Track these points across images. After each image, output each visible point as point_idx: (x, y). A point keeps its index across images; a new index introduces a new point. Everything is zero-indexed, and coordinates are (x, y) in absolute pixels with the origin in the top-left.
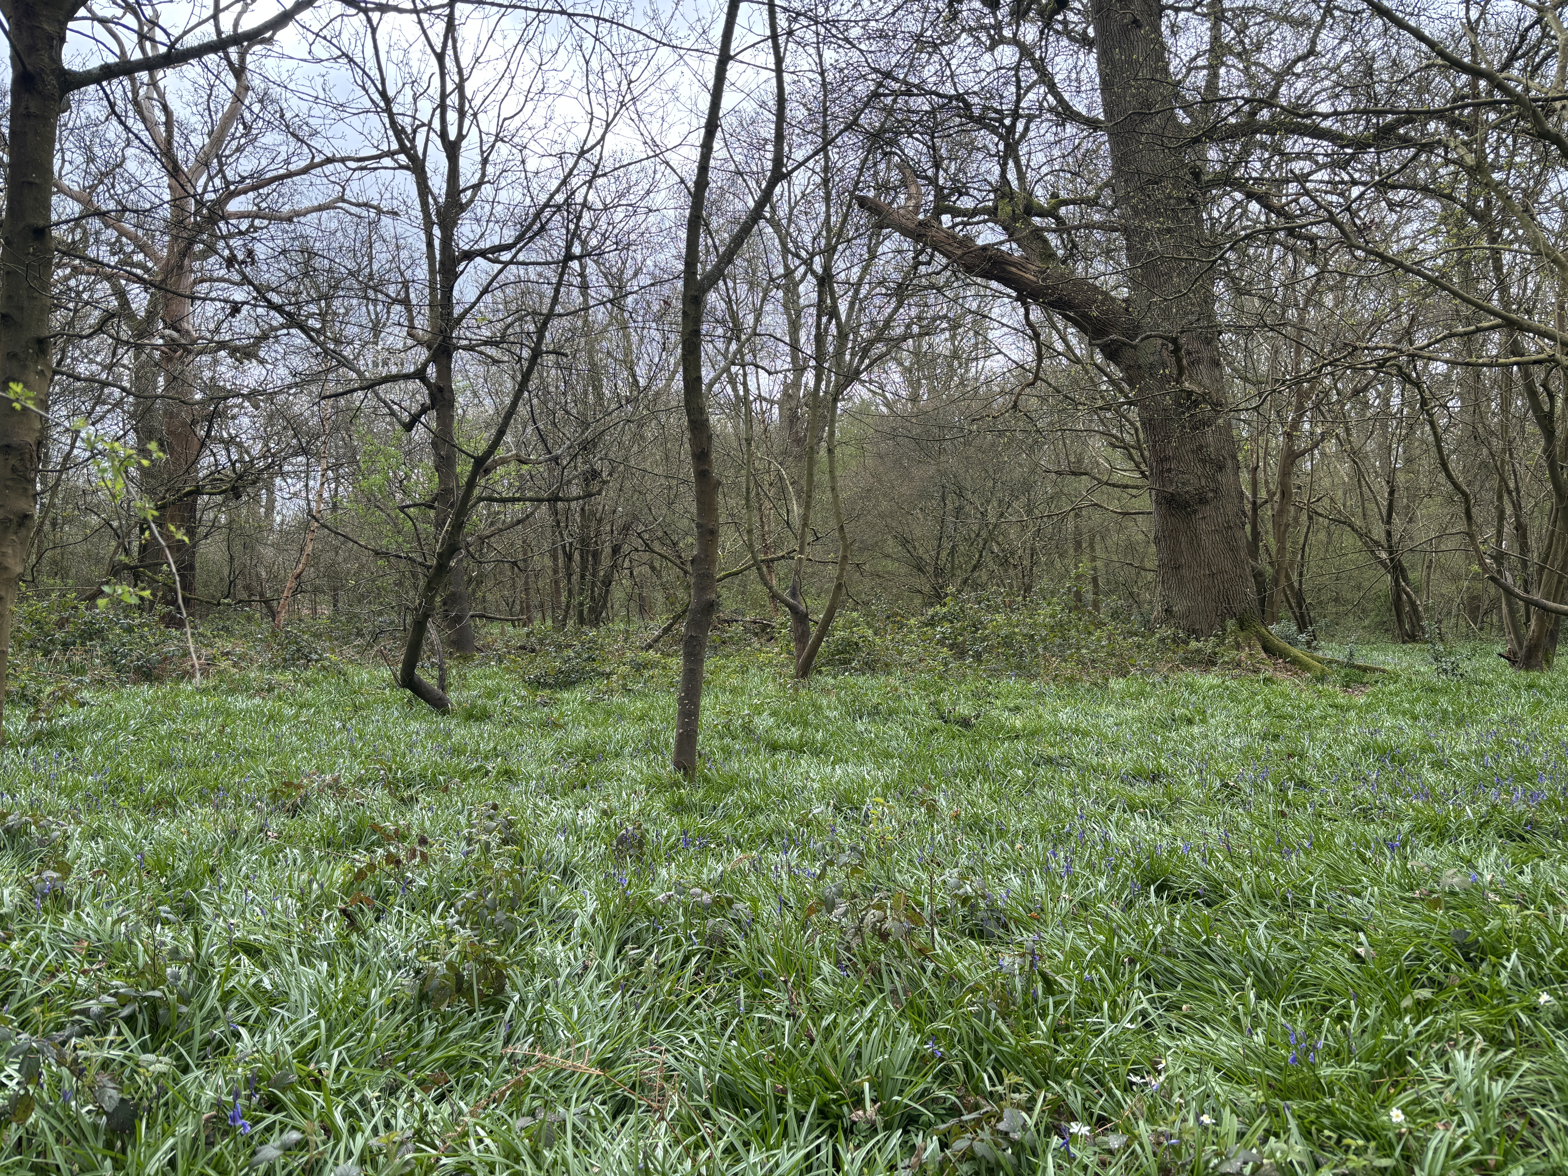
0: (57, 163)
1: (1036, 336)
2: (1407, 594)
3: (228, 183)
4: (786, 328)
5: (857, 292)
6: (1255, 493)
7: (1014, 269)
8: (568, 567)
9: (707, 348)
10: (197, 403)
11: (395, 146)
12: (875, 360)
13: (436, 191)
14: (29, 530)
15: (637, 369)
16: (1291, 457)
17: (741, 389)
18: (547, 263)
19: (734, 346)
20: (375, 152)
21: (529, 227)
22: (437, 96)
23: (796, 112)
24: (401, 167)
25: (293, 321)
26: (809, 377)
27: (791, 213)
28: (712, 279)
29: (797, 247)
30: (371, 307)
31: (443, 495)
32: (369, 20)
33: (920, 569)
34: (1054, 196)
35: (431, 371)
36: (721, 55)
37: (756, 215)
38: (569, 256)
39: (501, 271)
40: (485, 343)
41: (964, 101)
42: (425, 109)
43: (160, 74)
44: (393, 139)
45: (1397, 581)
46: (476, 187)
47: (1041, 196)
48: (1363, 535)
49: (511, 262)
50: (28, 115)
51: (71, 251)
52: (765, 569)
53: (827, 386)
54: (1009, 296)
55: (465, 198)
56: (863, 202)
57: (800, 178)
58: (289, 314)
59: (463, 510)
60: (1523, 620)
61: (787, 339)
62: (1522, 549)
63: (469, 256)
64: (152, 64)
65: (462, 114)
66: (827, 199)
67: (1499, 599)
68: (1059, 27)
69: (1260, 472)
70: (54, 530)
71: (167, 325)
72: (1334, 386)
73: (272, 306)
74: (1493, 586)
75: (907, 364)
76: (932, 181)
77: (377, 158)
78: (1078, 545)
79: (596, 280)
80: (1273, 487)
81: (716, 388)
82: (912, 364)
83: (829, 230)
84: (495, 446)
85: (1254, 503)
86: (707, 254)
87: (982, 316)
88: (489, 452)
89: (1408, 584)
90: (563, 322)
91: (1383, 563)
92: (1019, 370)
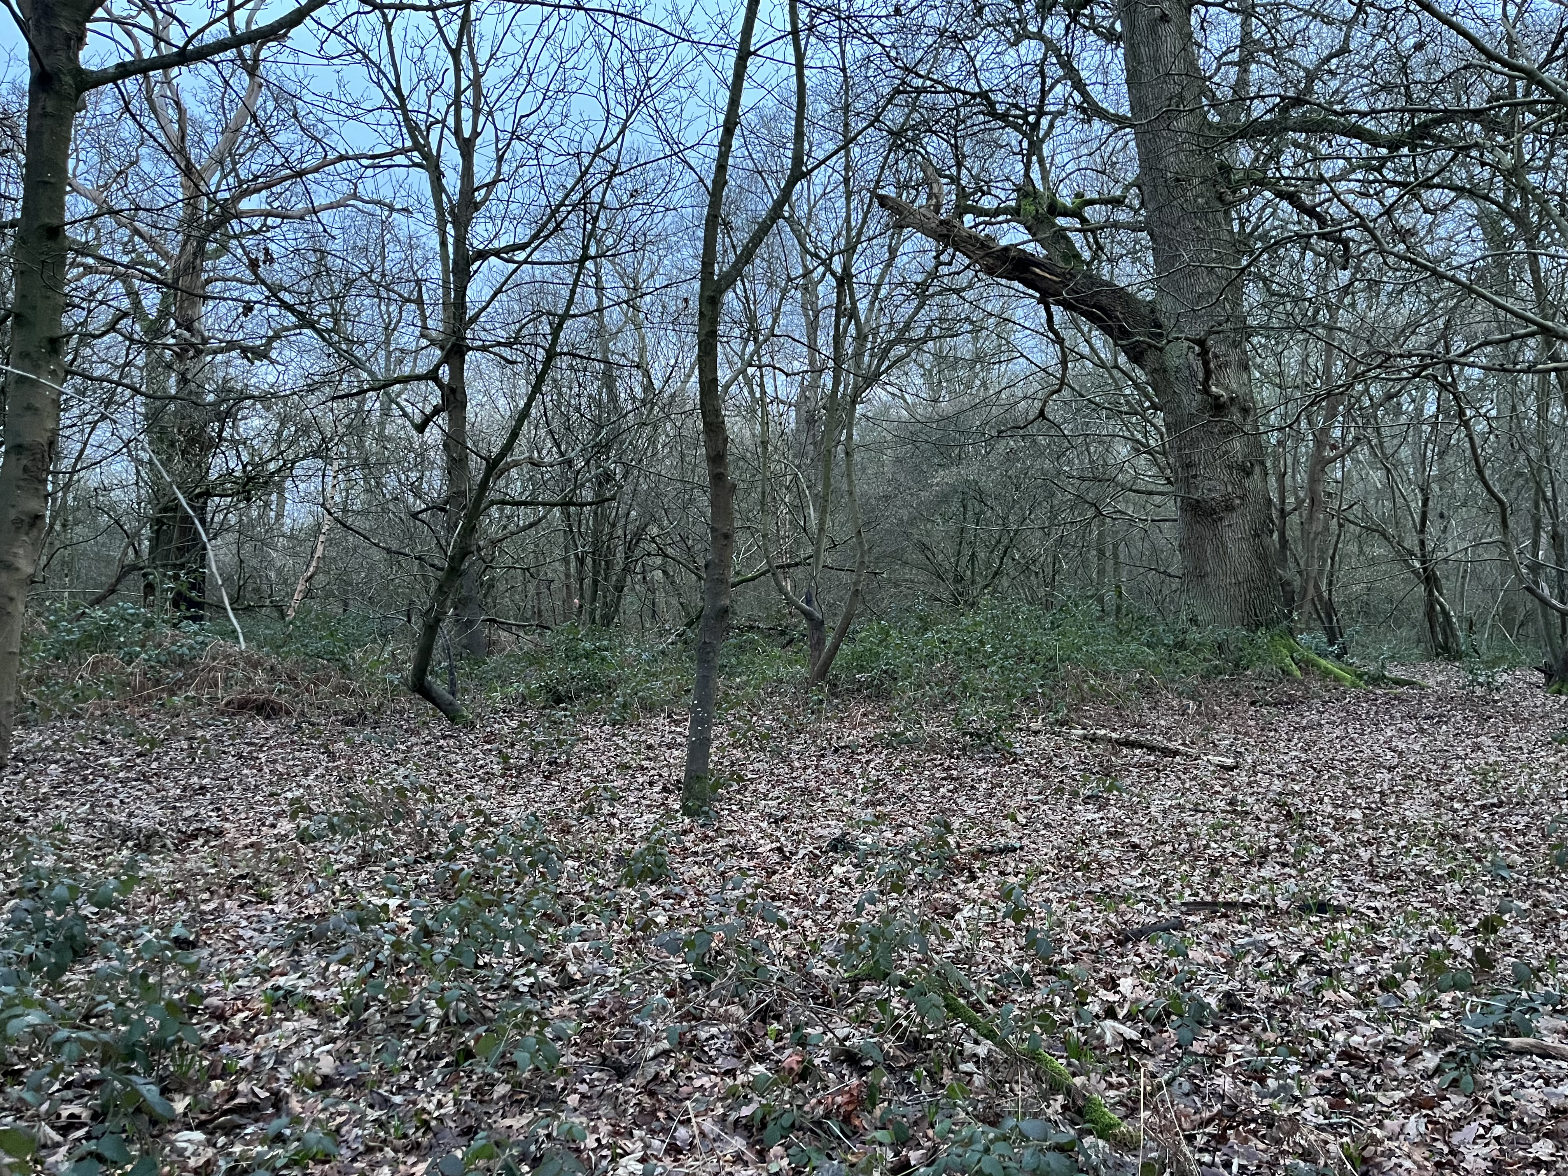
0: (71, 163)
1: (1060, 340)
2: (1441, 605)
3: (241, 183)
4: (804, 329)
5: (877, 292)
6: (1283, 501)
7: (1037, 270)
8: (580, 572)
9: (724, 350)
10: (210, 404)
11: (409, 143)
12: (896, 362)
13: (450, 189)
14: (40, 531)
15: (652, 371)
16: (1320, 465)
17: (757, 390)
18: (561, 263)
19: (751, 347)
20: (388, 149)
21: (544, 226)
22: (452, 92)
23: (818, 108)
24: (416, 165)
25: (305, 321)
26: (827, 379)
27: (810, 214)
28: (729, 280)
29: (816, 248)
30: (383, 308)
31: (455, 497)
32: (384, 16)
33: (939, 576)
34: (1079, 195)
35: (445, 372)
36: (740, 50)
37: (775, 213)
38: (585, 257)
39: (515, 271)
40: (499, 344)
41: (988, 98)
42: (440, 103)
43: (175, 71)
44: (407, 136)
45: (1431, 593)
46: (491, 185)
47: (1066, 195)
48: (1395, 543)
49: (525, 261)
50: (45, 115)
51: (84, 250)
52: (781, 576)
53: (845, 388)
54: (1032, 296)
55: (479, 196)
56: (883, 201)
57: (820, 177)
58: (301, 313)
59: (475, 511)
60: (1559, 632)
61: (805, 340)
62: (1558, 559)
63: (482, 255)
64: (166, 63)
65: (477, 111)
66: (849, 195)
67: (1534, 610)
68: (1085, 22)
69: (1288, 479)
70: (65, 531)
71: (179, 325)
72: (1367, 390)
73: (284, 305)
74: (1529, 596)
75: (928, 366)
76: (955, 180)
77: (390, 155)
78: (1101, 553)
79: (610, 280)
80: (1302, 494)
81: (733, 389)
82: (933, 367)
83: (849, 229)
84: (508, 448)
85: (1282, 511)
86: (725, 251)
87: (1005, 319)
88: (501, 456)
89: (1441, 595)
90: (579, 322)
91: (1415, 572)
92: (1042, 375)
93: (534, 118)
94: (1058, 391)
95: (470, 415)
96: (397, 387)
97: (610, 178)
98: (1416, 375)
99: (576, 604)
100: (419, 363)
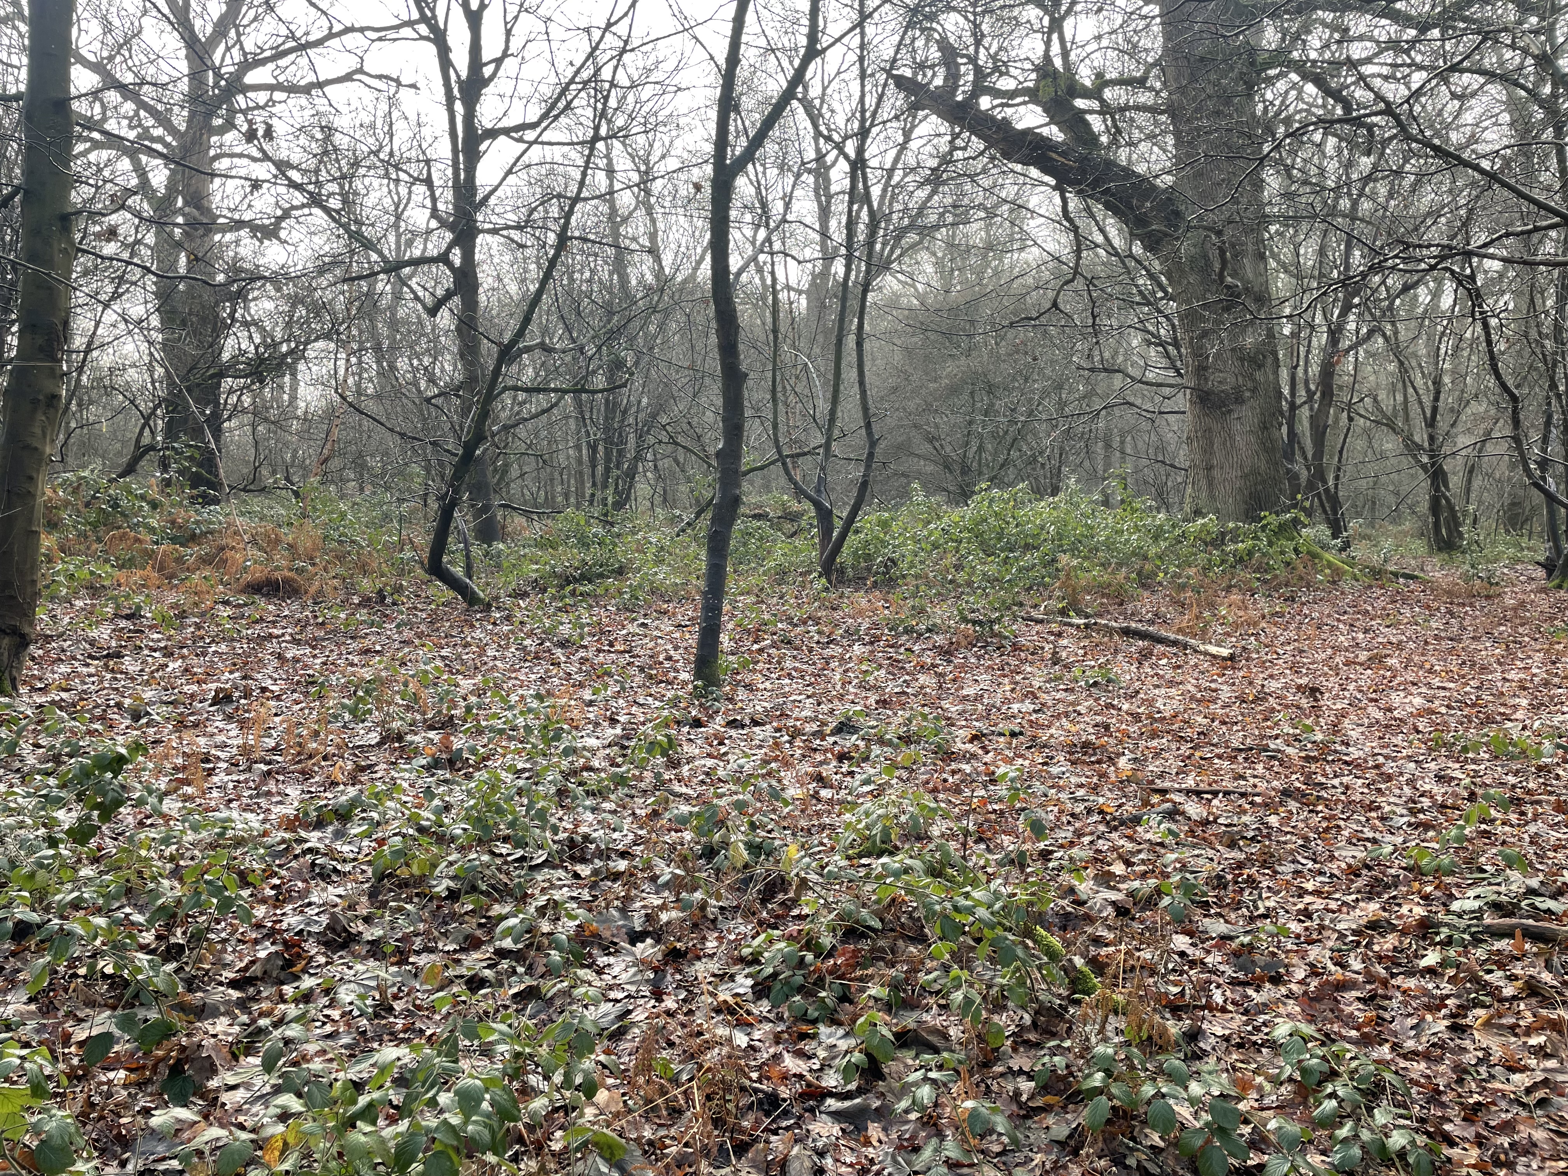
1: (1075, 229)
2: (1446, 499)
3: (245, 55)
4: (816, 215)
5: (890, 177)
6: (1293, 394)
7: (1055, 156)
8: (592, 459)
9: (734, 235)
10: (220, 285)
11: (415, 15)
12: (908, 250)
13: (458, 65)
14: (56, 410)
15: (663, 257)
16: (1332, 356)
17: (768, 278)
18: (572, 144)
19: (762, 234)
20: (397, 22)
21: (554, 104)
24: (422, 38)
25: (316, 201)
26: (838, 267)
27: (824, 94)
28: (741, 163)
29: (829, 130)
30: (392, 187)
31: (470, 381)
33: (946, 467)
34: (1100, 75)
35: (456, 257)
37: (788, 96)
38: (596, 138)
39: (525, 151)
40: (508, 227)
44: (414, 8)
45: (1436, 486)
46: (498, 62)
47: (1085, 77)
48: (1406, 438)
49: (536, 142)
51: (90, 124)
52: (790, 466)
53: (857, 277)
54: (1047, 185)
55: (487, 71)
56: (901, 82)
57: (834, 56)
58: (310, 193)
59: (490, 397)
61: (817, 226)
63: (492, 134)
66: (863, 76)
67: (1540, 505)
69: (1300, 371)
70: (81, 411)
71: (186, 203)
72: (1384, 282)
73: (293, 185)
74: (1535, 492)
75: (940, 255)
76: (973, 60)
77: (397, 27)
78: (1108, 446)
79: (622, 163)
80: (1313, 387)
81: (744, 278)
82: (945, 255)
83: (863, 111)
84: (520, 334)
85: (1292, 404)
86: (737, 137)
87: (1018, 206)
88: (514, 342)
89: (1448, 489)
90: (589, 206)
91: (1424, 467)
92: (1055, 263)
94: (1072, 280)
95: (482, 298)
96: (407, 270)
97: (621, 55)
98: (1432, 268)
99: (588, 492)
100: (430, 246)
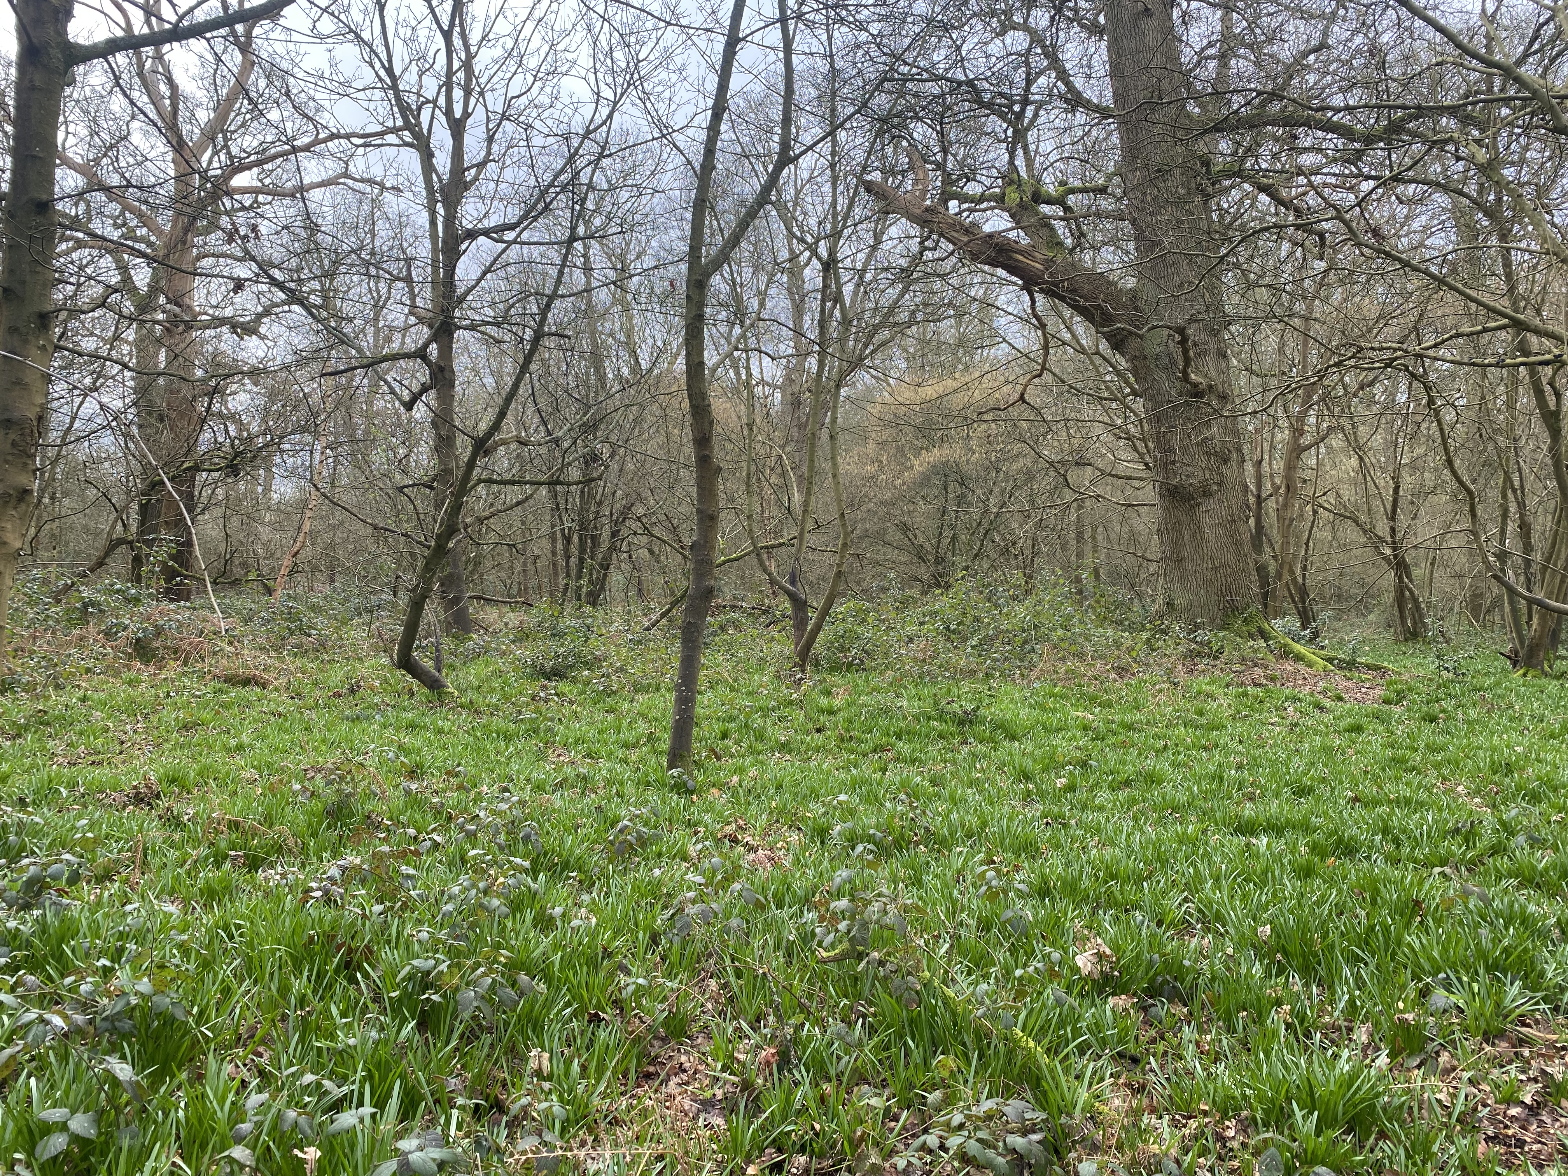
0: (61, 135)
1: (1043, 326)
2: (1410, 591)
3: (232, 159)
4: (790, 313)
5: (861, 278)
6: (1259, 487)
7: (1021, 258)
8: (566, 549)
9: (710, 332)
10: (199, 380)
11: (400, 123)
12: (880, 346)
13: (440, 169)
14: (28, 505)
15: (639, 352)
16: (1296, 451)
17: (743, 373)
18: (551, 244)
19: (737, 330)
20: (379, 128)
21: (534, 206)
22: (443, 73)
23: (805, 92)
24: (406, 144)
25: (295, 297)
26: (812, 363)
27: (797, 198)
28: (716, 264)
29: (803, 232)
30: (372, 285)
31: (444, 474)
33: (920, 558)
34: (1063, 183)
35: (433, 350)
36: (729, 36)
37: (763, 199)
38: (573, 238)
39: (504, 251)
40: (487, 323)
41: (975, 87)
42: (431, 86)
43: (166, 47)
44: (398, 115)
45: (1400, 578)
46: (481, 165)
47: (1050, 187)
48: (1367, 530)
49: (515, 242)
50: (34, 89)
51: (75, 223)
52: (765, 557)
53: (830, 371)
54: (1015, 284)
55: (469, 176)
56: (869, 187)
57: (806, 162)
58: (291, 290)
59: (463, 489)
60: (1525, 618)
61: (791, 324)
62: (1525, 548)
63: (472, 235)
64: (157, 39)
65: (468, 93)
66: (834, 180)
67: (1502, 597)
68: (1070, 14)
69: (1264, 466)
70: (53, 504)
71: (168, 300)
72: (1341, 379)
73: (273, 282)
74: (1496, 584)
75: (911, 350)
76: (940, 166)
77: (381, 134)
78: (1080, 535)
79: (599, 261)
80: (1278, 481)
81: (720, 371)
82: (917, 351)
83: (835, 214)
84: (496, 427)
85: (1258, 497)
86: (713, 234)
87: (988, 305)
88: (490, 433)
89: (1411, 581)
90: (567, 303)
91: (1386, 558)
92: (1024, 360)
93: (524, 100)
94: (1040, 375)
95: (458, 392)
96: (385, 365)
97: (599, 159)
98: (1387, 366)
99: (562, 581)
100: (408, 340)
